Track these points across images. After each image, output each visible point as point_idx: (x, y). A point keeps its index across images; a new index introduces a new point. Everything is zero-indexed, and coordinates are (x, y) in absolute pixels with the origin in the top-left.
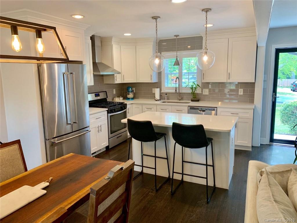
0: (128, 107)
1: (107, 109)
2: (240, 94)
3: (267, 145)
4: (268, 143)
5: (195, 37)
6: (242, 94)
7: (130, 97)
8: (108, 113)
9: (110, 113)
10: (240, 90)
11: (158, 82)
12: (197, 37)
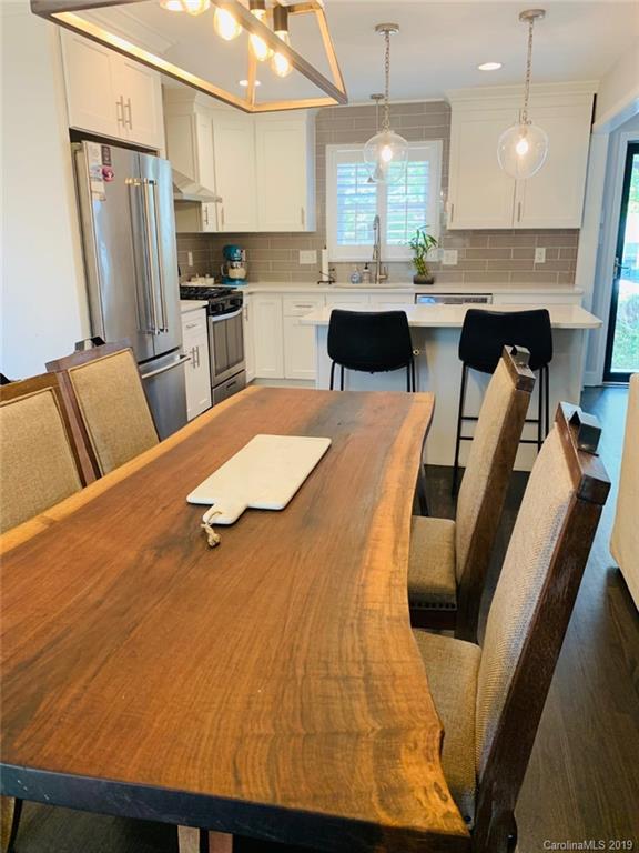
0: (246, 300)
1: (206, 303)
2: (537, 260)
3: (597, 387)
4: (601, 383)
5: (422, 103)
6: (543, 261)
7: (237, 276)
8: (208, 314)
9: (213, 315)
10: (538, 250)
11: (314, 230)
12: (427, 103)
